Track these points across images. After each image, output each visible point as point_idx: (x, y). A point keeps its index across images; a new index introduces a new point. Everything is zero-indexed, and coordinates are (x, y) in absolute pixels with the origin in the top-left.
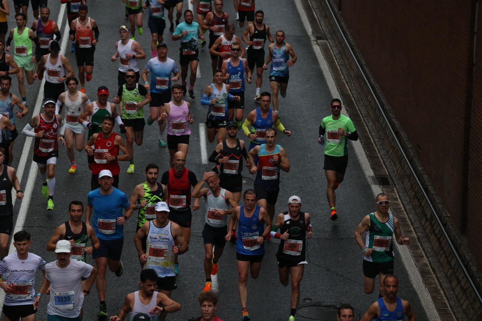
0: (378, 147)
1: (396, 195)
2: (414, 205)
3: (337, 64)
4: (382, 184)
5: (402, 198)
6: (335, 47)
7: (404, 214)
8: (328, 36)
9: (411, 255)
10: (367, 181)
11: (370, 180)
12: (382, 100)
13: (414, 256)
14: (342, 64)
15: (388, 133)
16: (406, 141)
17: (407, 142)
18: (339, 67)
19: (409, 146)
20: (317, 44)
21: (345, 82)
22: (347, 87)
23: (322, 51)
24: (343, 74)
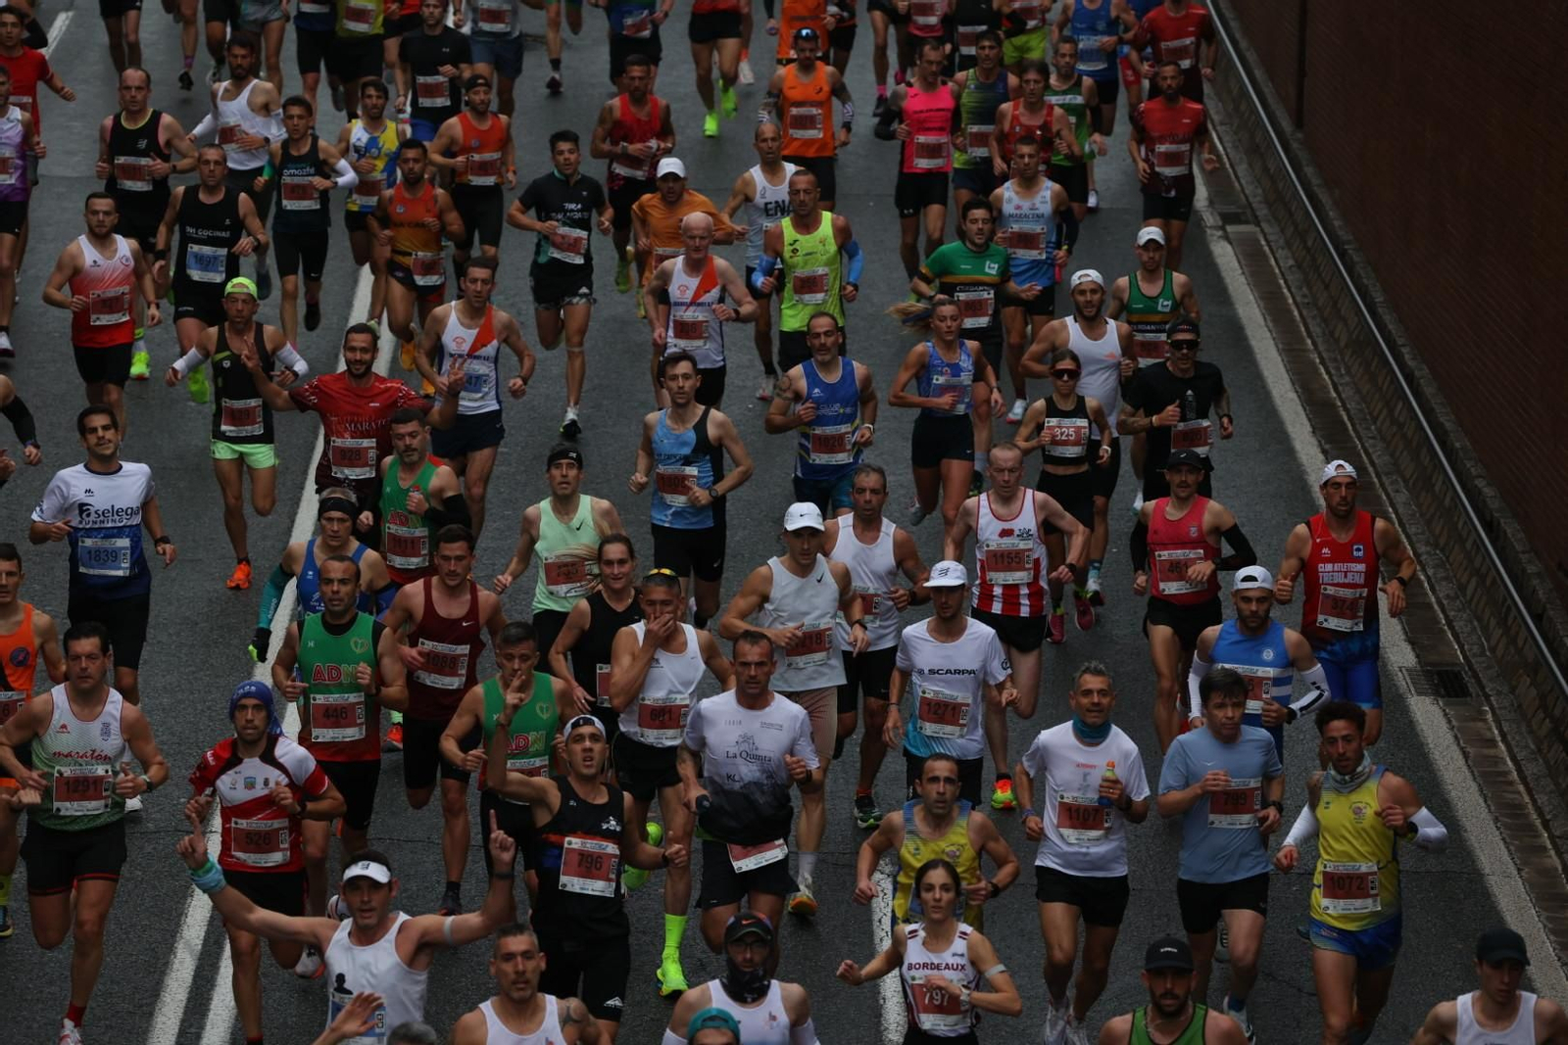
0: (1430, 572)
1: (1490, 729)
2: (1552, 763)
3: (1290, 301)
4: (1442, 691)
5: (1509, 738)
6: (1283, 249)
7: (1519, 793)
8: (1262, 212)
9: (1545, 926)
10: (1395, 685)
11: (1402, 682)
12: (1442, 419)
13: (1554, 932)
14: (1306, 301)
15: (1460, 525)
16: (1523, 552)
17: (1526, 555)
18: (1296, 313)
19: (1531, 569)
20: (1226, 238)
21: (1318, 361)
22: (1326, 377)
23: (1243, 262)
24: (1310, 335)
